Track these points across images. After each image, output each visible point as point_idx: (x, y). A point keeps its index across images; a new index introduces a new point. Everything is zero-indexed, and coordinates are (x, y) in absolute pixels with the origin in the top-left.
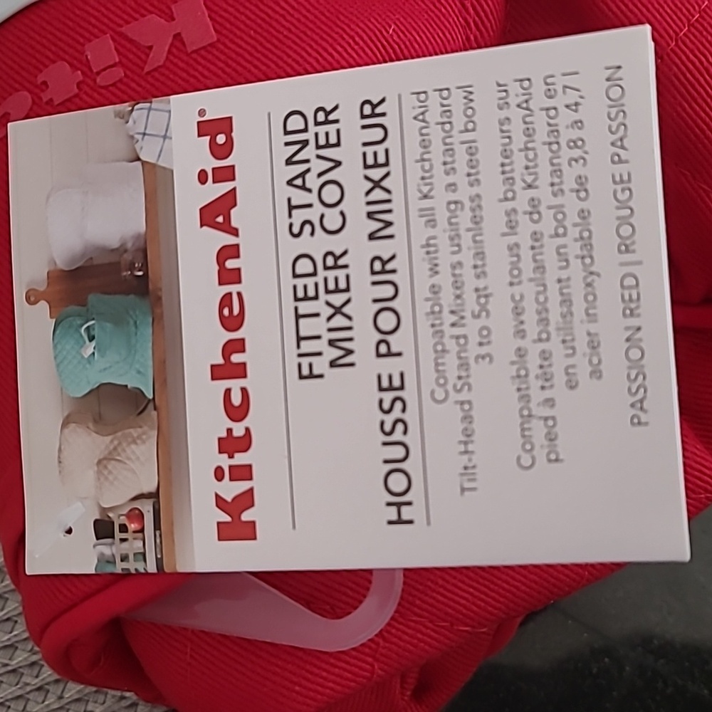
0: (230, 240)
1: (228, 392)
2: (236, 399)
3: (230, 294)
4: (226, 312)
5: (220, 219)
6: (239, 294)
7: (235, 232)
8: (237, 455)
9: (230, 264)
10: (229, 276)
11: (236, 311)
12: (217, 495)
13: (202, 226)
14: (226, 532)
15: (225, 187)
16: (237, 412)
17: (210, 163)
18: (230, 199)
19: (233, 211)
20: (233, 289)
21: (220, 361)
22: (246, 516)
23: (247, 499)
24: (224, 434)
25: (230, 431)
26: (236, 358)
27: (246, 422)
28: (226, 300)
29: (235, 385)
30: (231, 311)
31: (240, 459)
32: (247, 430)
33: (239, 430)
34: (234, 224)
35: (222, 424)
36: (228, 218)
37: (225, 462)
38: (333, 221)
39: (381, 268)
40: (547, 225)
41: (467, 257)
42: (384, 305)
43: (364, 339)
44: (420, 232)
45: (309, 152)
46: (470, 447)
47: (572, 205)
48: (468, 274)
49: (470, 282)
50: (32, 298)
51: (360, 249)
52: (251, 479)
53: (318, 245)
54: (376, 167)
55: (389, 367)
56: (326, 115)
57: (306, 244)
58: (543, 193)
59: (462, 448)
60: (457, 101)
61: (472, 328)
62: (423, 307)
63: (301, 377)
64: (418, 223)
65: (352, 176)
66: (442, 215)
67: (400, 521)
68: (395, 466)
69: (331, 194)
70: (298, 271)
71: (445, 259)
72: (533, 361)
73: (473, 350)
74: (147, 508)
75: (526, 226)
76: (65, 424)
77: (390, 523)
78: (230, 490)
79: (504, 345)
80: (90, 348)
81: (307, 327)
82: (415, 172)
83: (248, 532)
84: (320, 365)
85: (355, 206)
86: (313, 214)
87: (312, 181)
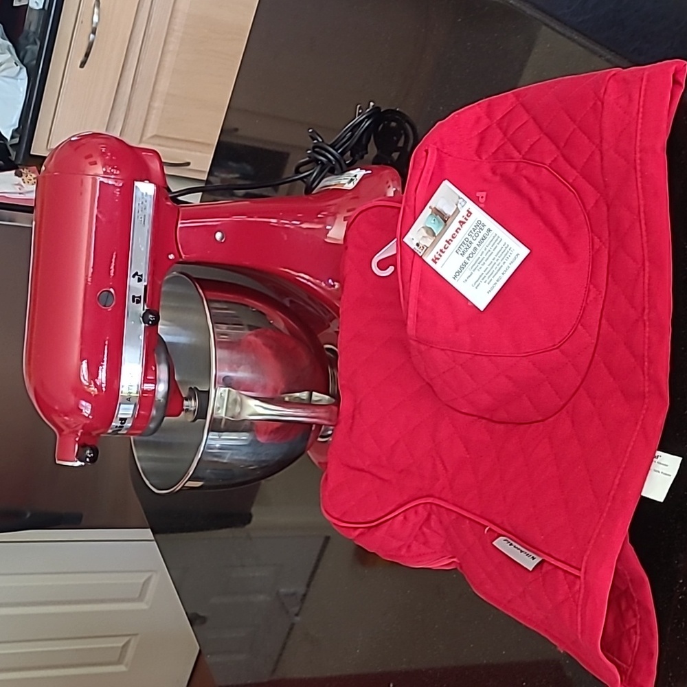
0: (461, 228)
1: (446, 245)
6: (456, 235)
10: (457, 231)
12: (435, 255)
13: (459, 222)
14: (433, 260)
15: (465, 221)
16: (445, 248)
17: (465, 216)
18: (464, 223)
21: (448, 240)
22: (437, 261)
23: (438, 259)
27: (445, 250)
28: (454, 234)
29: (448, 245)
30: (454, 236)
31: (441, 254)
35: (442, 248)
36: (462, 225)
37: (439, 252)
38: (474, 238)
39: (475, 249)
40: (497, 263)
41: (486, 257)
42: (472, 254)
43: (467, 255)
44: (483, 250)
45: (478, 228)
47: (502, 264)
48: (485, 259)
49: (484, 261)
50: (430, 207)
51: (475, 244)
52: (441, 257)
53: (470, 239)
54: (484, 238)
55: (467, 261)
56: (484, 226)
57: (469, 237)
58: (500, 259)
60: (499, 240)
61: (480, 266)
62: (477, 258)
63: (456, 252)
64: (484, 248)
65: (481, 235)
66: (487, 250)
68: (458, 272)
69: (477, 235)
70: (466, 239)
71: (484, 255)
72: (483, 276)
73: (478, 268)
74: (425, 248)
75: (495, 261)
76: (423, 227)
77: (453, 277)
78: (437, 256)
79: (482, 271)
80: (433, 222)
81: (461, 247)
82: (488, 243)
83: (436, 263)
84: (460, 253)
85: (478, 239)
86: (473, 235)
87: (476, 231)
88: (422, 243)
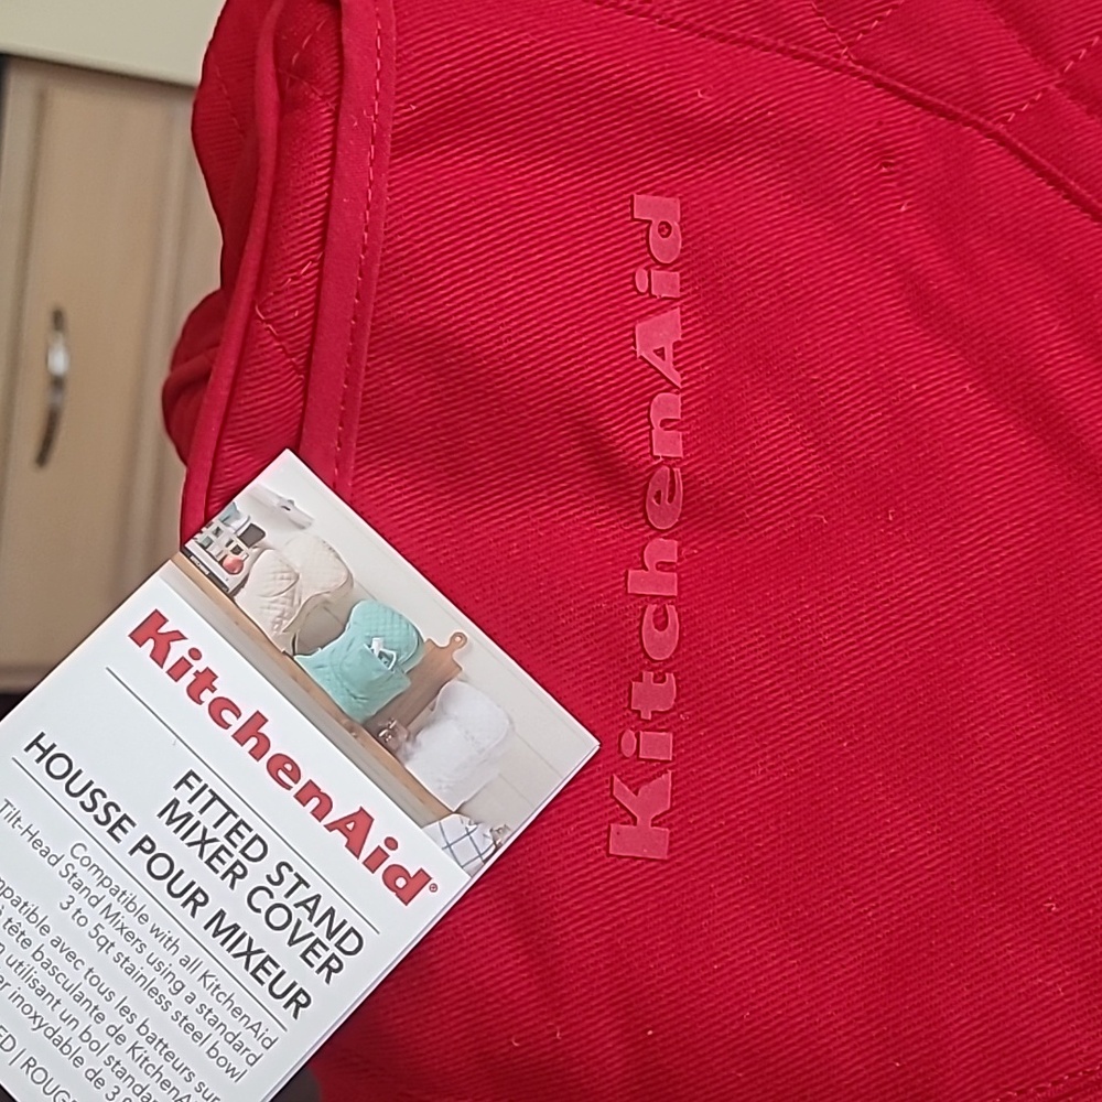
0: (329, 819)
1: (238, 714)
2: (227, 715)
3: (296, 782)
4: (288, 767)
5: (350, 826)
6: (289, 788)
7: (330, 827)
8: (193, 678)
9: (315, 802)
10: (309, 792)
11: (281, 774)
12: (184, 638)
13: (361, 809)
14: (157, 618)
15: (366, 852)
16: (219, 708)
17: (394, 858)
18: (354, 847)
19: (345, 840)
20: (297, 788)
21: (262, 730)
22: (150, 644)
23: (159, 657)
24: (214, 684)
25: (213, 689)
26: (253, 742)
27: (205, 706)
28: (295, 774)
29: (236, 724)
30: (286, 771)
31: (189, 678)
32: (200, 702)
33: (207, 696)
34: (336, 831)
35: (223, 689)
36: (345, 832)
37: (198, 666)
38: (262, 900)
39: (195, 899)
40: (99, 1032)
41: (138, 961)
42: (172, 875)
43: (167, 839)
44: (188, 948)
45: (321, 931)
46: (27, 835)
47: (93, 1061)
48: (127, 949)
49: (122, 946)
50: (459, 639)
51: (225, 898)
52: (168, 672)
53: (257, 874)
54: (261, 966)
55: (132, 837)
56: (330, 969)
57: (268, 866)
58: (120, 1052)
59: (33, 830)
60: (240, 1065)
61: (94, 916)
62: (142, 899)
63: (191, 773)
64: (195, 953)
65: (273, 944)
66: (182, 973)
67: (36, 742)
68: (70, 775)
69: (279, 917)
70: (257, 843)
71: (154, 946)
72: (31, 931)
73: (81, 901)
74: (231, 581)
75: (114, 1018)
77: (42, 735)
78: (178, 651)
79: (62, 923)
80: (376, 646)
81: (217, 810)
82: (228, 986)
83: (138, 637)
84: (184, 794)
85: (253, 926)
86: (279, 892)
87: (300, 914)
88: (262, 567)
